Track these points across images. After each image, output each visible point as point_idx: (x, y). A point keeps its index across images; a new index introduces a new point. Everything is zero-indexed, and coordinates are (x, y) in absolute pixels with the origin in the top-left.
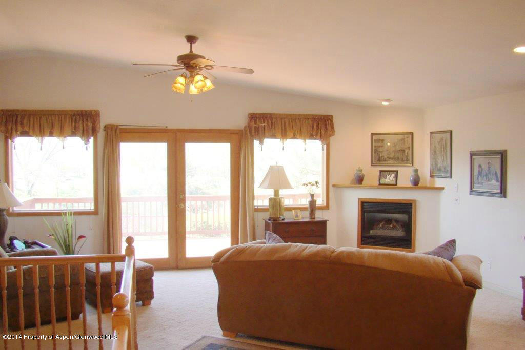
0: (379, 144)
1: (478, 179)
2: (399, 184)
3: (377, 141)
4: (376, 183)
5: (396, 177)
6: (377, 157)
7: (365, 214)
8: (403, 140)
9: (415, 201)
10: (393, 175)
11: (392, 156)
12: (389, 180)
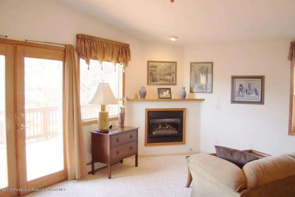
0: (154, 69)
1: (239, 93)
2: (172, 98)
3: (152, 67)
4: (157, 98)
5: (170, 93)
6: (152, 78)
7: (150, 120)
8: (170, 67)
9: (185, 109)
10: (168, 91)
11: (162, 78)
12: (165, 95)
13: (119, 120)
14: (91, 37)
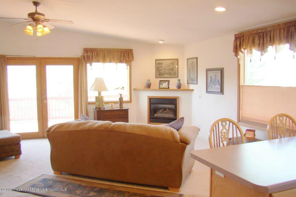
0: (160, 66)
1: (210, 84)
2: (171, 88)
3: (158, 64)
4: (158, 88)
5: (169, 84)
6: (159, 73)
7: (152, 105)
8: (173, 63)
9: (178, 97)
10: (167, 83)
11: (167, 72)
12: (164, 86)
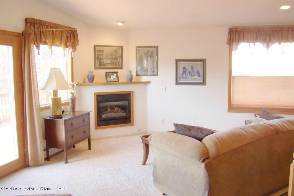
0: (100, 53)
1: (183, 75)
2: (120, 81)
3: (99, 51)
4: (105, 82)
5: (117, 76)
6: (99, 62)
7: (99, 104)
8: (116, 51)
9: (132, 92)
10: (115, 75)
12: (113, 79)
13: (71, 105)
14: (40, 21)
